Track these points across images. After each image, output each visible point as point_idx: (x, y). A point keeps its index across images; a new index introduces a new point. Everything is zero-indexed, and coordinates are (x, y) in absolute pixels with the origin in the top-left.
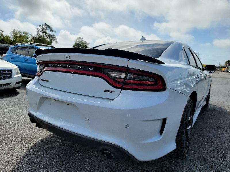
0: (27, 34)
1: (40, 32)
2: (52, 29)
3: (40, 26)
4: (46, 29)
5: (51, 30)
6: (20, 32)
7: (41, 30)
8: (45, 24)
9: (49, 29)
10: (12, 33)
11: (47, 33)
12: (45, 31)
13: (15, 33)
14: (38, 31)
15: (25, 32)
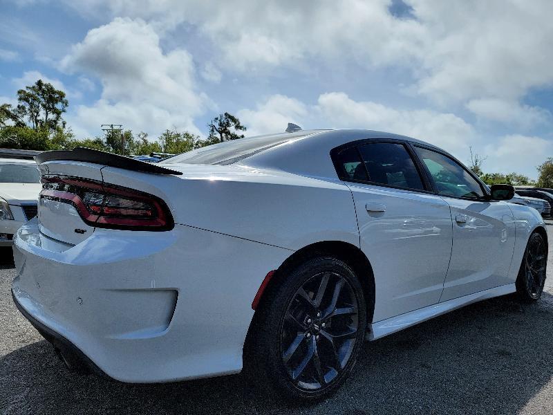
0: (191, 138)
1: (215, 132)
2: (239, 124)
3: (217, 119)
4: (228, 125)
5: (238, 127)
6: (178, 135)
7: (217, 127)
8: (226, 114)
9: (233, 123)
10: (165, 137)
11: (229, 134)
12: (226, 129)
13: (168, 137)
14: (213, 131)
15: (187, 135)
